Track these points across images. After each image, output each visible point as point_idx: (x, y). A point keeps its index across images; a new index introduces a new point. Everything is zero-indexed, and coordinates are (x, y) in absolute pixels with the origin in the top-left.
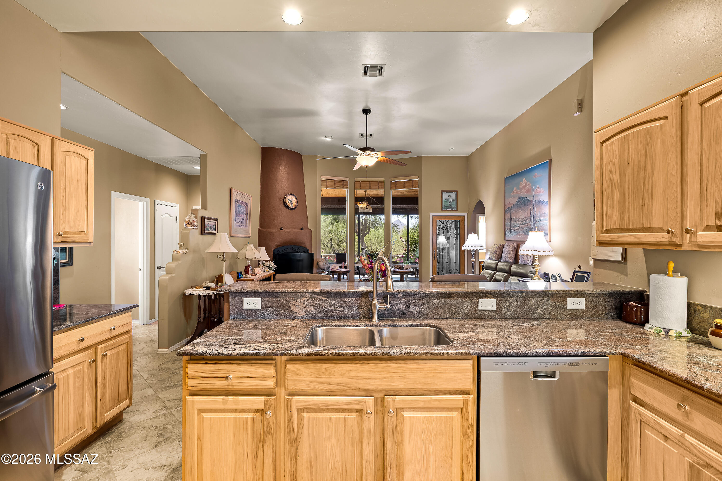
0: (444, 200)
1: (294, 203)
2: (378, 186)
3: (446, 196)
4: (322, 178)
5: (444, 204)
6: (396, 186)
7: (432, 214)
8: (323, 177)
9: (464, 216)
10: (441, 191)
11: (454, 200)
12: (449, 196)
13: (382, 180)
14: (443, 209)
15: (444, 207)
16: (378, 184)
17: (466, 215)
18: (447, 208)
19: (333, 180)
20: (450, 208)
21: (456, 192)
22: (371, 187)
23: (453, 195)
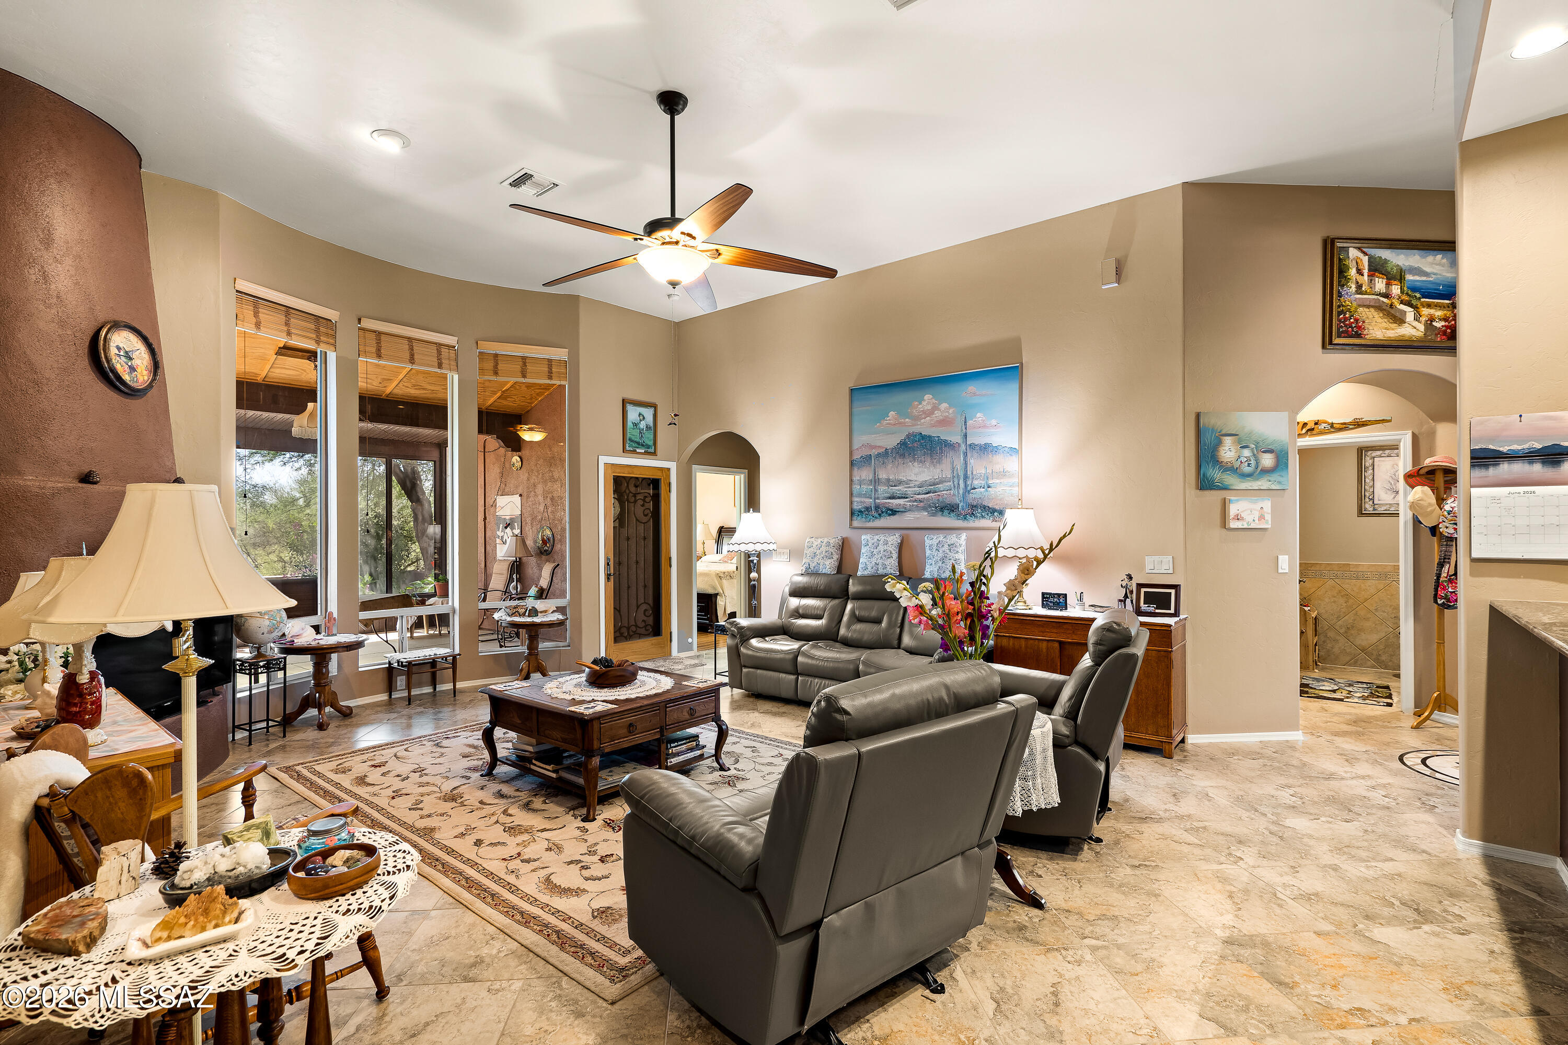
0: (630, 425)
1: (144, 368)
2: (439, 359)
3: (633, 413)
4: (239, 288)
5: (629, 435)
6: (496, 366)
7: (603, 460)
8: (244, 286)
9: (669, 469)
10: (623, 400)
11: (650, 427)
12: (640, 414)
13: (451, 340)
14: (628, 448)
15: (630, 444)
16: (439, 353)
17: (672, 466)
18: (636, 445)
19: (283, 308)
20: (643, 445)
21: (654, 406)
22: (416, 357)
23: (648, 413)
